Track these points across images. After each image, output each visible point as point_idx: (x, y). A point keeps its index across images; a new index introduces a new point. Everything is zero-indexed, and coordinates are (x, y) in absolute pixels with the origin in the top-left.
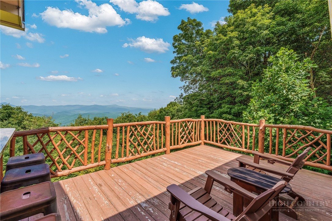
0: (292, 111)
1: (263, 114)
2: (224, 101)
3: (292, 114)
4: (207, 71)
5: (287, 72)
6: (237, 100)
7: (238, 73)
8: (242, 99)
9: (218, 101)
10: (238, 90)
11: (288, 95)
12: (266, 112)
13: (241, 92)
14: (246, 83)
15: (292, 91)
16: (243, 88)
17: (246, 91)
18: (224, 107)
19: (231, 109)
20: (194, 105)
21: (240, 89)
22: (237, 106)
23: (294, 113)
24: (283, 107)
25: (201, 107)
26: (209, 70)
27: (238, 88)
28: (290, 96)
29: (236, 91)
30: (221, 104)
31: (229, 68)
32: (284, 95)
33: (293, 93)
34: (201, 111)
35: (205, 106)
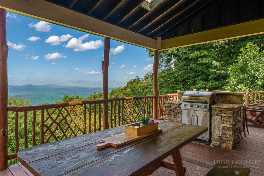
0: (258, 85)
1: (241, 87)
2: (199, 78)
3: (258, 86)
4: (185, 53)
5: (254, 59)
6: (211, 77)
7: (211, 55)
8: (215, 76)
9: (193, 78)
10: (212, 69)
11: (255, 74)
12: (243, 86)
13: (215, 71)
14: (219, 63)
15: (258, 72)
16: (216, 67)
17: (219, 70)
18: (200, 83)
19: (205, 85)
20: (170, 82)
21: (214, 69)
22: (212, 82)
23: (259, 86)
24: (252, 82)
25: (176, 84)
26: (186, 52)
27: (211, 68)
28: (256, 75)
29: (210, 70)
30: (195, 81)
31: (204, 50)
32: (253, 74)
33: (258, 73)
34: (177, 88)
35: (179, 83)
